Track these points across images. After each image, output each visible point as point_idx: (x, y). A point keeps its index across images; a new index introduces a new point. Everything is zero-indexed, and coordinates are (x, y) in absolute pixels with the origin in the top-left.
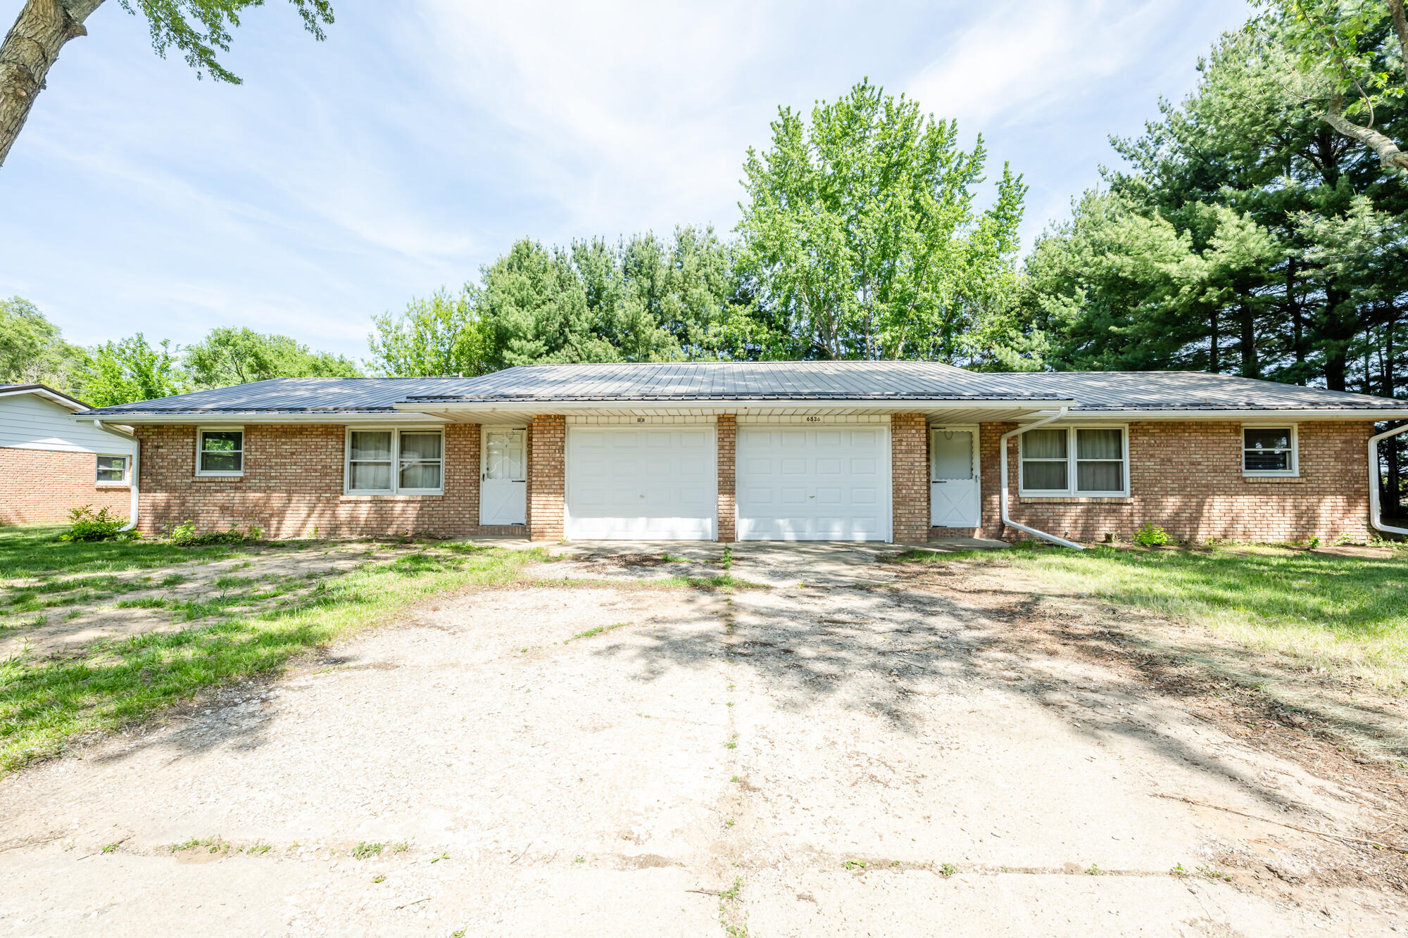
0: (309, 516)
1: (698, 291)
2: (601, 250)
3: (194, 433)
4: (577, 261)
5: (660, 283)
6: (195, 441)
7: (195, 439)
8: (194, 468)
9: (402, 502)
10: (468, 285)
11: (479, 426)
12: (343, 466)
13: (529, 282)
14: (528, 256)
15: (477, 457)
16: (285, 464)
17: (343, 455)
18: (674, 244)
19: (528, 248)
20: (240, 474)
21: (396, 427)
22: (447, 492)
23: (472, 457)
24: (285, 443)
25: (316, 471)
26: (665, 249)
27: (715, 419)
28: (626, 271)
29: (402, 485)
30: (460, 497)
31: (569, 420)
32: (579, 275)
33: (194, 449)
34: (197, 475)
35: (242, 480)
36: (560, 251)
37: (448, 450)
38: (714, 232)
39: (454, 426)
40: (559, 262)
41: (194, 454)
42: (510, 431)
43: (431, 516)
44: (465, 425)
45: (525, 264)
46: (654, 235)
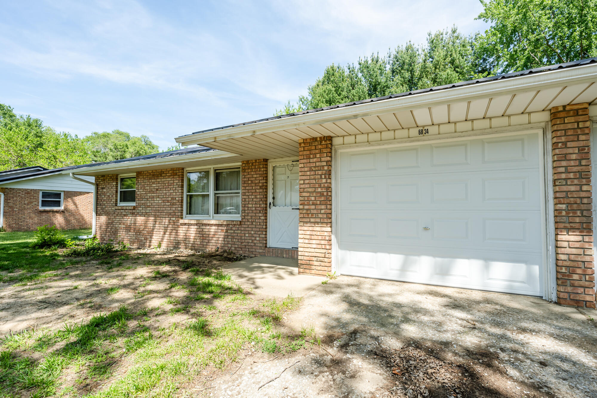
0: (165, 234)
1: (446, 73)
2: (377, 62)
3: (117, 179)
4: (362, 72)
5: (417, 74)
6: (117, 184)
7: (117, 183)
8: (116, 201)
9: (215, 225)
10: (301, 97)
11: (266, 160)
12: (182, 197)
13: (334, 89)
14: (333, 75)
15: (265, 188)
16: (153, 197)
17: (182, 190)
18: (426, 46)
19: (333, 70)
20: (133, 204)
21: (212, 167)
22: (243, 217)
23: (261, 187)
24: (153, 183)
25: (168, 201)
26: (420, 51)
27: (546, 116)
28: (393, 72)
29: (217, 212)
30: (252, 222)
31: (337, 141)
32: (363, 79)
33: (117, 189)
34: (118, 205)
35: (134, 208)
36: (351, 66)
37: (244, 182)
38: (458, 31)
39: (248, 162)
40: (351, 74)
41: (117, 192)
42: (290, 163)
43: (233, 237)
44: (256, 160)
45: (332, 79)
46: (412, 43)
